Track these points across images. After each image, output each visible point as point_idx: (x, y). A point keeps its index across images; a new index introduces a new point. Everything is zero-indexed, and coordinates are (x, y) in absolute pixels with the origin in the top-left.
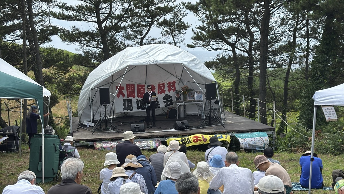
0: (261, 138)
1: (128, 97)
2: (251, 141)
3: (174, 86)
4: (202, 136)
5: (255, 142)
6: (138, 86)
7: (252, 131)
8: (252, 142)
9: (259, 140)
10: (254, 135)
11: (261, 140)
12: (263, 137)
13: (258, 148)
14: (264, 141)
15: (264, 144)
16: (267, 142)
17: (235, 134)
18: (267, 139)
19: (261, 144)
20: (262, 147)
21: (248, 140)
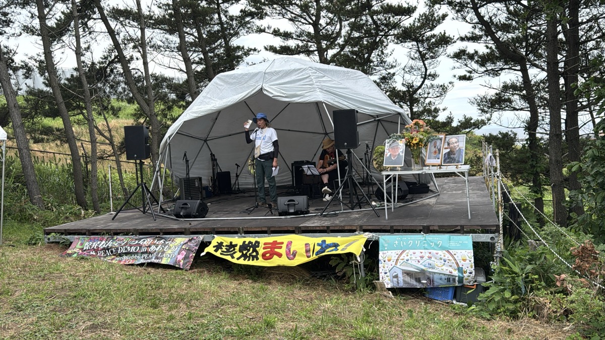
0: (450, 253)
4: (289, 241)
5: (430, 262)
8: (422, 262)
10: (431, 244)
11: (449, 260)
12: (456, 251)
13: (441, 279)
14: (458, 262)
15: (459, 271)
16: (469, 266)
17: (380, 236)
18: (467, 258)
19: (450, 269)
20: (454, 280)
21: (409, 256)
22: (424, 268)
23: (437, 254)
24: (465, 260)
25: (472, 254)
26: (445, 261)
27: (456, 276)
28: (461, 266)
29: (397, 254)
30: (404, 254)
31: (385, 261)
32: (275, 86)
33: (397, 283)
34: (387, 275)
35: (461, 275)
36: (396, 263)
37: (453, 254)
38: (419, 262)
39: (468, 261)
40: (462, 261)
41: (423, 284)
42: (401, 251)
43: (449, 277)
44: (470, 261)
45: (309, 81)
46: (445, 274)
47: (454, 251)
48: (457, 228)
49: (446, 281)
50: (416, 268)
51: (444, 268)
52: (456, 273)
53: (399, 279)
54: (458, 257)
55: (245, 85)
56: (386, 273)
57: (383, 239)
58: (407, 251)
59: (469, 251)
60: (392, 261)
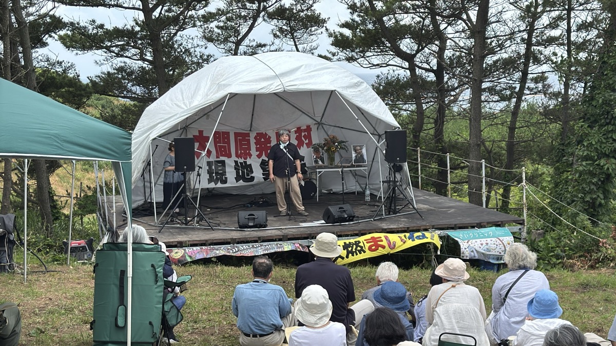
0: (499, 239)
1: (217, 157)
2: (480, 245)
3: (309, 137)
4: (386, 238)
5: (487, 247)
6: (236, 135)
7: (480, 226)
8: (482, 247)
9: (496, 243)
10: (485, 234)
11: (499, 244)
14: (505, 245)
17: (447, 232)
19: (500, 251)
23: (491, 241)
25: (513, 239)
26: (497, 246)
30: (469, 243)
38: (480, 247)
42: (467, 241)
46: (496, 255)
47: (501, 238)
49: (496, 259)
54: (505, 242)
56: (465, 249)
58: (471, 241)
59: (511, 237)
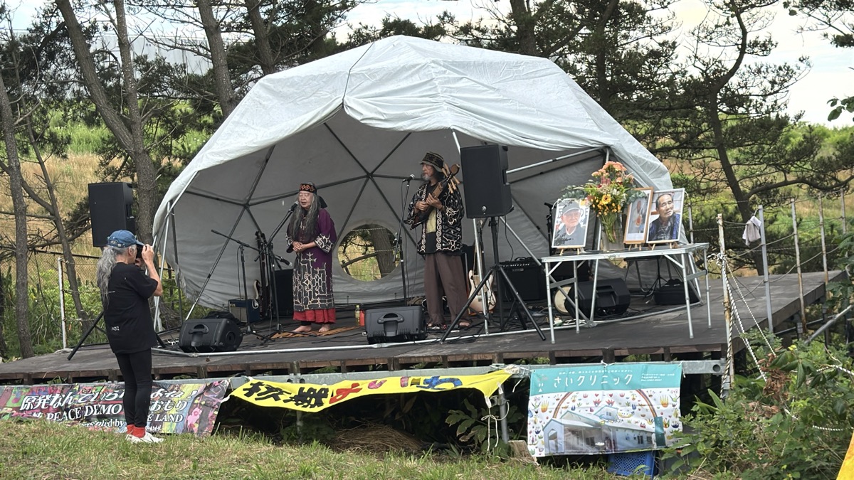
0: (642, 393)
8: (597, 410)
9: (632, 402)
10: (615, 380)
11: (641, 405)
12: (653, 390)
13: (627, 439)
14: (655, 407)
15: (656, 424)
16: (672, 414)
17: (532, 371)
18: (670, 401)
19: (643, 421)
20: (649, 439)
21: (577, 402)
22: (599, 420)
23: (622, 396)
24: (665, 405)
25: (678, 394)
26: (635, 408)
27: (652, 433)
28: (659, 415)
29: (557, 400)
30: (569, 399)
31: (537, 412)
32: (367, 100)
33: (555, 448)
34: (539, 435)
35: (660, 430)
36: (555, 415)
37: (648, 396)
38: (591, 410)
39: (670, 406)
40: (662, 407)
41: (598, 448)
42: (564, 394)
43: (641, 434)
44: (674, 406)
45: (430, 90)
46: (633, 430)
47: (649, 390)
48: (658, 352)
49: (637, 441)
50: (586, 420)
51: (633, 419)
52: (651, 427)
53: (559, 441)
54: (655, 400)
55: (313, 98)
56: (538, 432)
57: (538, 376)
58: (574, 393)
59: (674, 389)
60: (548, 410)
